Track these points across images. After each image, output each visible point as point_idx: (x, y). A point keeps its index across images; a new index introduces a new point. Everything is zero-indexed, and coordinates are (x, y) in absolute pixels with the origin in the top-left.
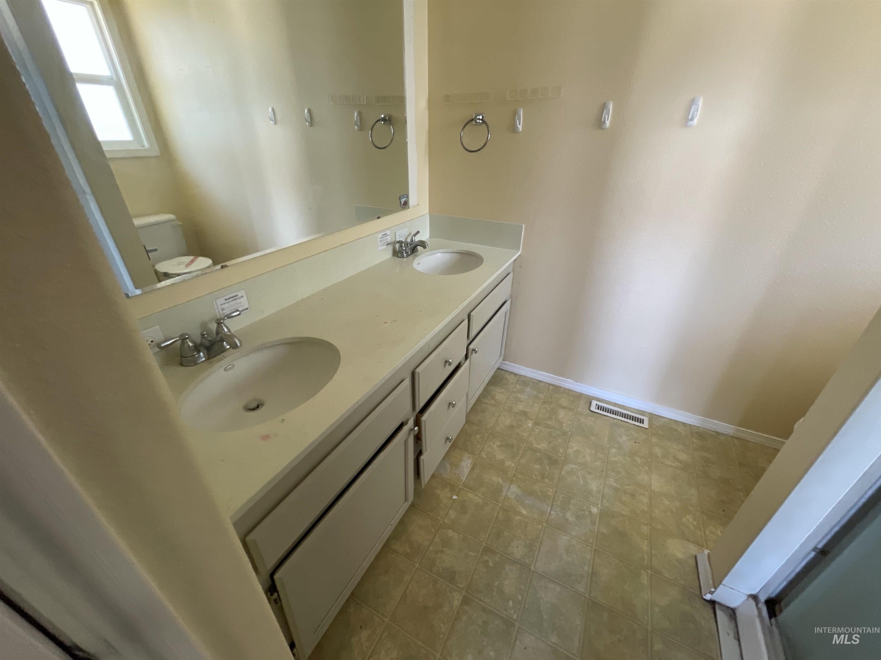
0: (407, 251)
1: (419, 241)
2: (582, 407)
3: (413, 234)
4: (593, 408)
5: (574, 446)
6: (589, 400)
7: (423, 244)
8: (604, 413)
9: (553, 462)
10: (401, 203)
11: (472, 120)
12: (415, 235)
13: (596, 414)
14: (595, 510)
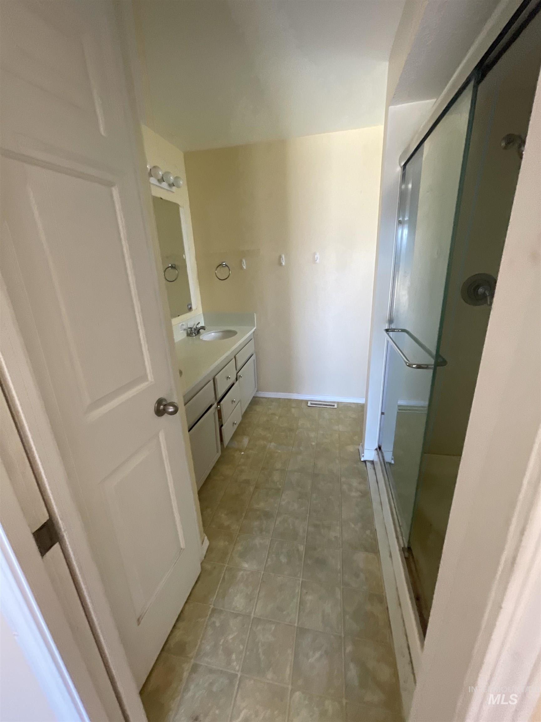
0: (195, 332)
1: (201, 327)
2: (303, 405)
3: (196, 324)
4: (309, 405)
5: (301, 422)
6: (306, 402)
7: (203, 328)
8: (315, 406)
9: (291, 430)
10: (188, 308)
11: (220, 265)
12: (198, 324)
13: (310, 407)
14: (314, 444)
